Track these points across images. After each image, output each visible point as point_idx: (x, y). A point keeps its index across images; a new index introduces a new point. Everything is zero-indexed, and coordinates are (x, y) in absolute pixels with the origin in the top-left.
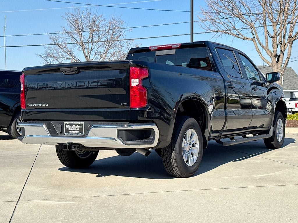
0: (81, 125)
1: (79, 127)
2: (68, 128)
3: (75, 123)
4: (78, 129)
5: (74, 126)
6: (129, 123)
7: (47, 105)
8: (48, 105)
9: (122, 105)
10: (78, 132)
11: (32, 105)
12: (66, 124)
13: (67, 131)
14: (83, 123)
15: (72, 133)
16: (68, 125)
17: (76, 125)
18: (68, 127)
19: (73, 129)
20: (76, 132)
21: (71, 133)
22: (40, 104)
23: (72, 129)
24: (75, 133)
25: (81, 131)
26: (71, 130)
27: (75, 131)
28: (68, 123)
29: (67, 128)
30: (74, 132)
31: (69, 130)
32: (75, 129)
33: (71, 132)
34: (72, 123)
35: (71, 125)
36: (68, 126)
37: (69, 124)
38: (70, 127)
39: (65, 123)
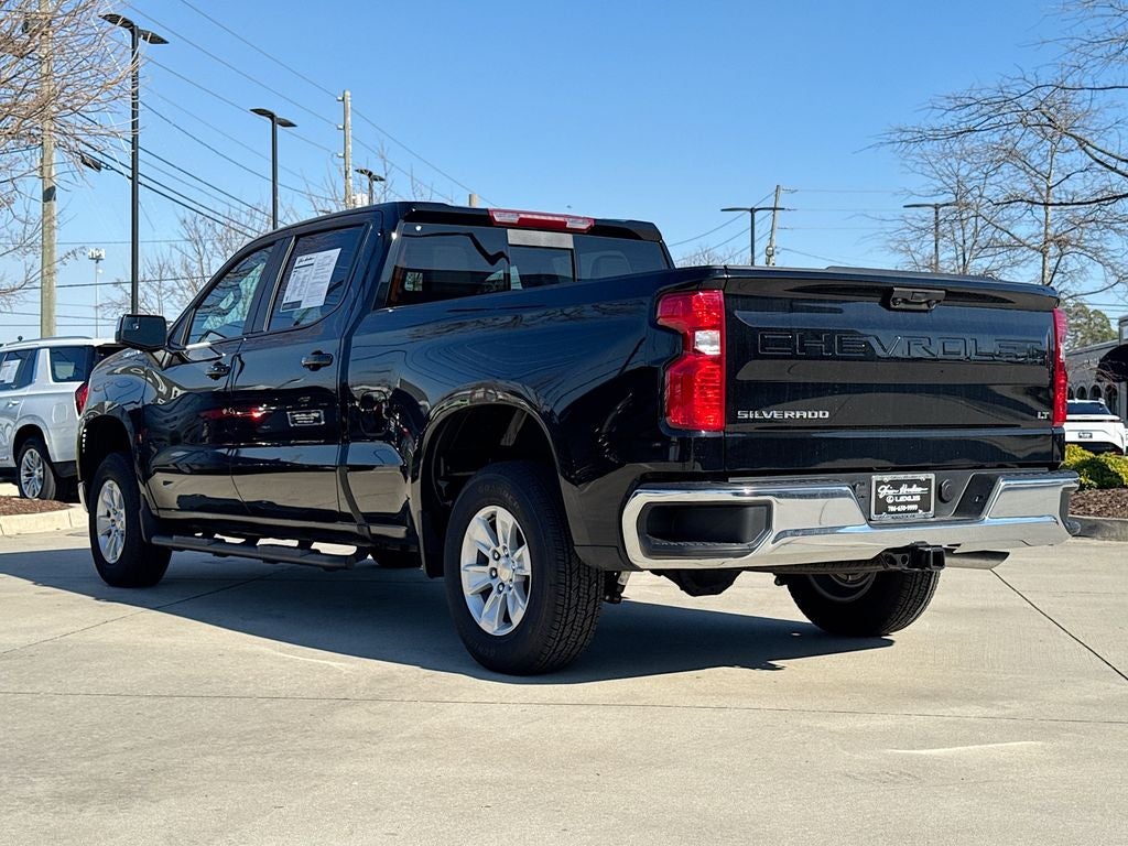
0: (927, 483)
1: (920, 490)
2: (886, 497)
3: (910, 476)
4: (918, 498)
5: (904, 489)
6: (1046, 469)
7: (824, 414)
8: (827, 416)
9: (1039, 417)
10: (915, 507)
11: (761, 414)
12: (879, 483)
13: (882, 506)
14: (932, 476)
15: (897, 512)
16: (886, 484)
17: (910, 483)
18: (885, 491)
19: (902, 499)
20: (911, 507)
21: (893, 513)
22: (795, 411)
23: (899, 497)
24: (906, 512)
25: (924, 504)
26: (894, 504)
27: (906, 503)
28: (887, 478)
29: (881, 497)
30: (903, 508)
31: (889, 501)
32: (909, 499)
33: (892, 509)
34: (901, 476)
35: (896, 485)
36: (886, 488)
37: (890, 482)
38: (891, 492)
39: (876, 478)
